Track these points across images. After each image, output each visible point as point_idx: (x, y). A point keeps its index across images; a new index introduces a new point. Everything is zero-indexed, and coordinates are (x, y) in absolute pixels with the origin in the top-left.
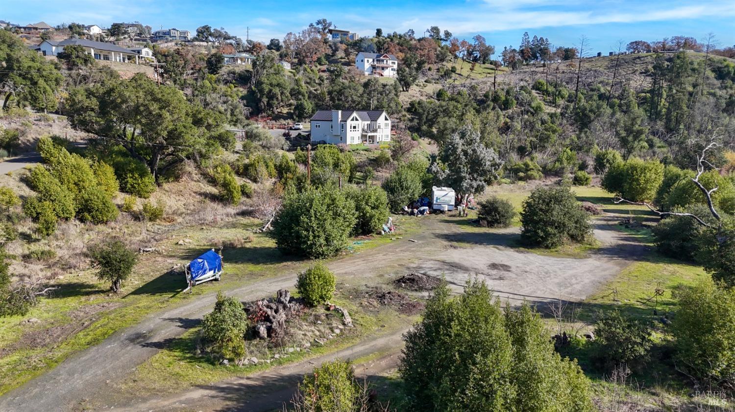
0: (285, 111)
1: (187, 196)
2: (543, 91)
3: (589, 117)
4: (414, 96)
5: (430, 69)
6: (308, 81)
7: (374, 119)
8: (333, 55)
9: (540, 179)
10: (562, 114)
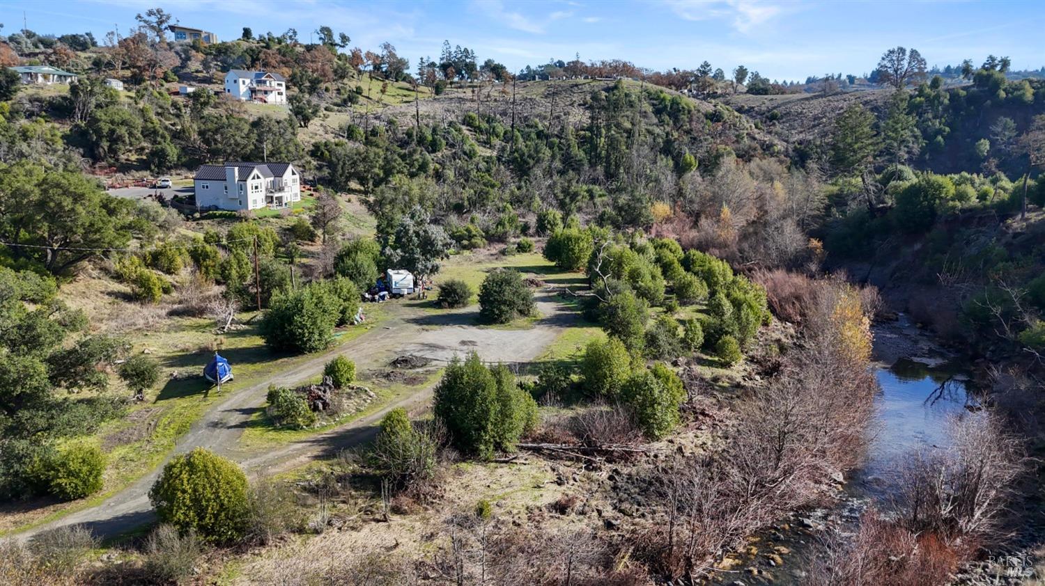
0: (134, 157)
1: (93, 297)
2: (475, 128)
3: (528, 163)
4: (316, 134)
5: (327, 90)
6: (160, 110)
7: (279, 173)
8: (183, 66)
9: (484, 247)
10: (499, 159)
